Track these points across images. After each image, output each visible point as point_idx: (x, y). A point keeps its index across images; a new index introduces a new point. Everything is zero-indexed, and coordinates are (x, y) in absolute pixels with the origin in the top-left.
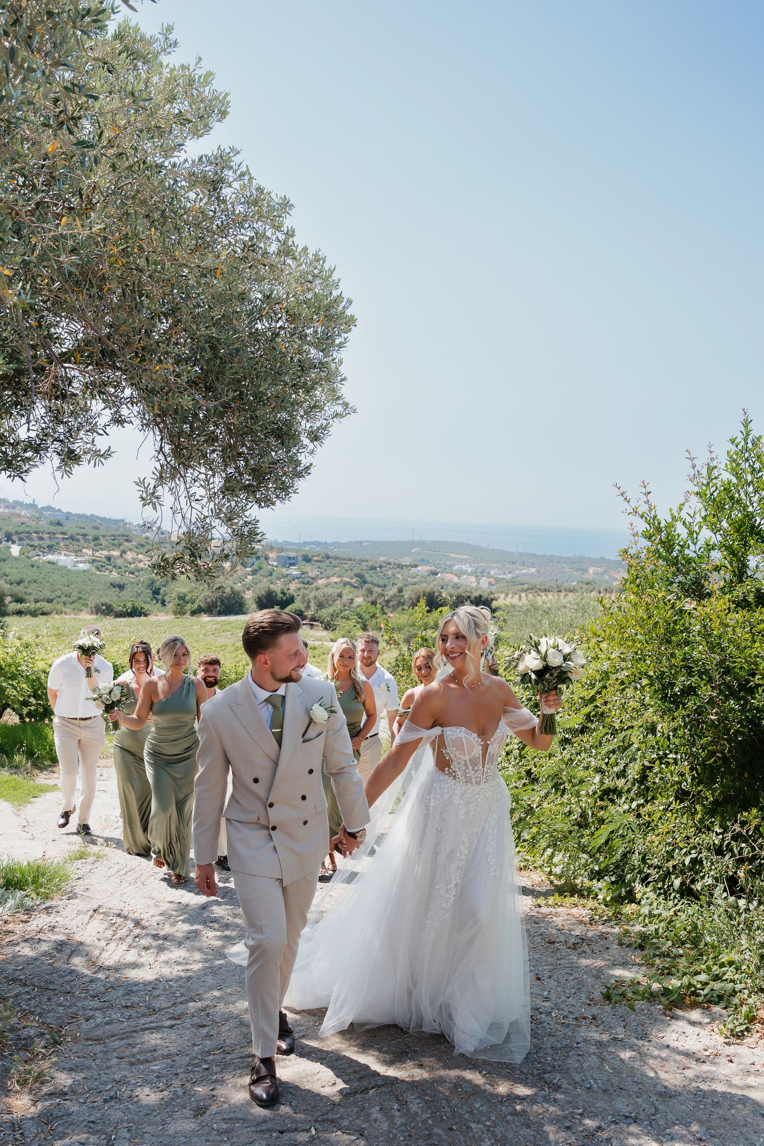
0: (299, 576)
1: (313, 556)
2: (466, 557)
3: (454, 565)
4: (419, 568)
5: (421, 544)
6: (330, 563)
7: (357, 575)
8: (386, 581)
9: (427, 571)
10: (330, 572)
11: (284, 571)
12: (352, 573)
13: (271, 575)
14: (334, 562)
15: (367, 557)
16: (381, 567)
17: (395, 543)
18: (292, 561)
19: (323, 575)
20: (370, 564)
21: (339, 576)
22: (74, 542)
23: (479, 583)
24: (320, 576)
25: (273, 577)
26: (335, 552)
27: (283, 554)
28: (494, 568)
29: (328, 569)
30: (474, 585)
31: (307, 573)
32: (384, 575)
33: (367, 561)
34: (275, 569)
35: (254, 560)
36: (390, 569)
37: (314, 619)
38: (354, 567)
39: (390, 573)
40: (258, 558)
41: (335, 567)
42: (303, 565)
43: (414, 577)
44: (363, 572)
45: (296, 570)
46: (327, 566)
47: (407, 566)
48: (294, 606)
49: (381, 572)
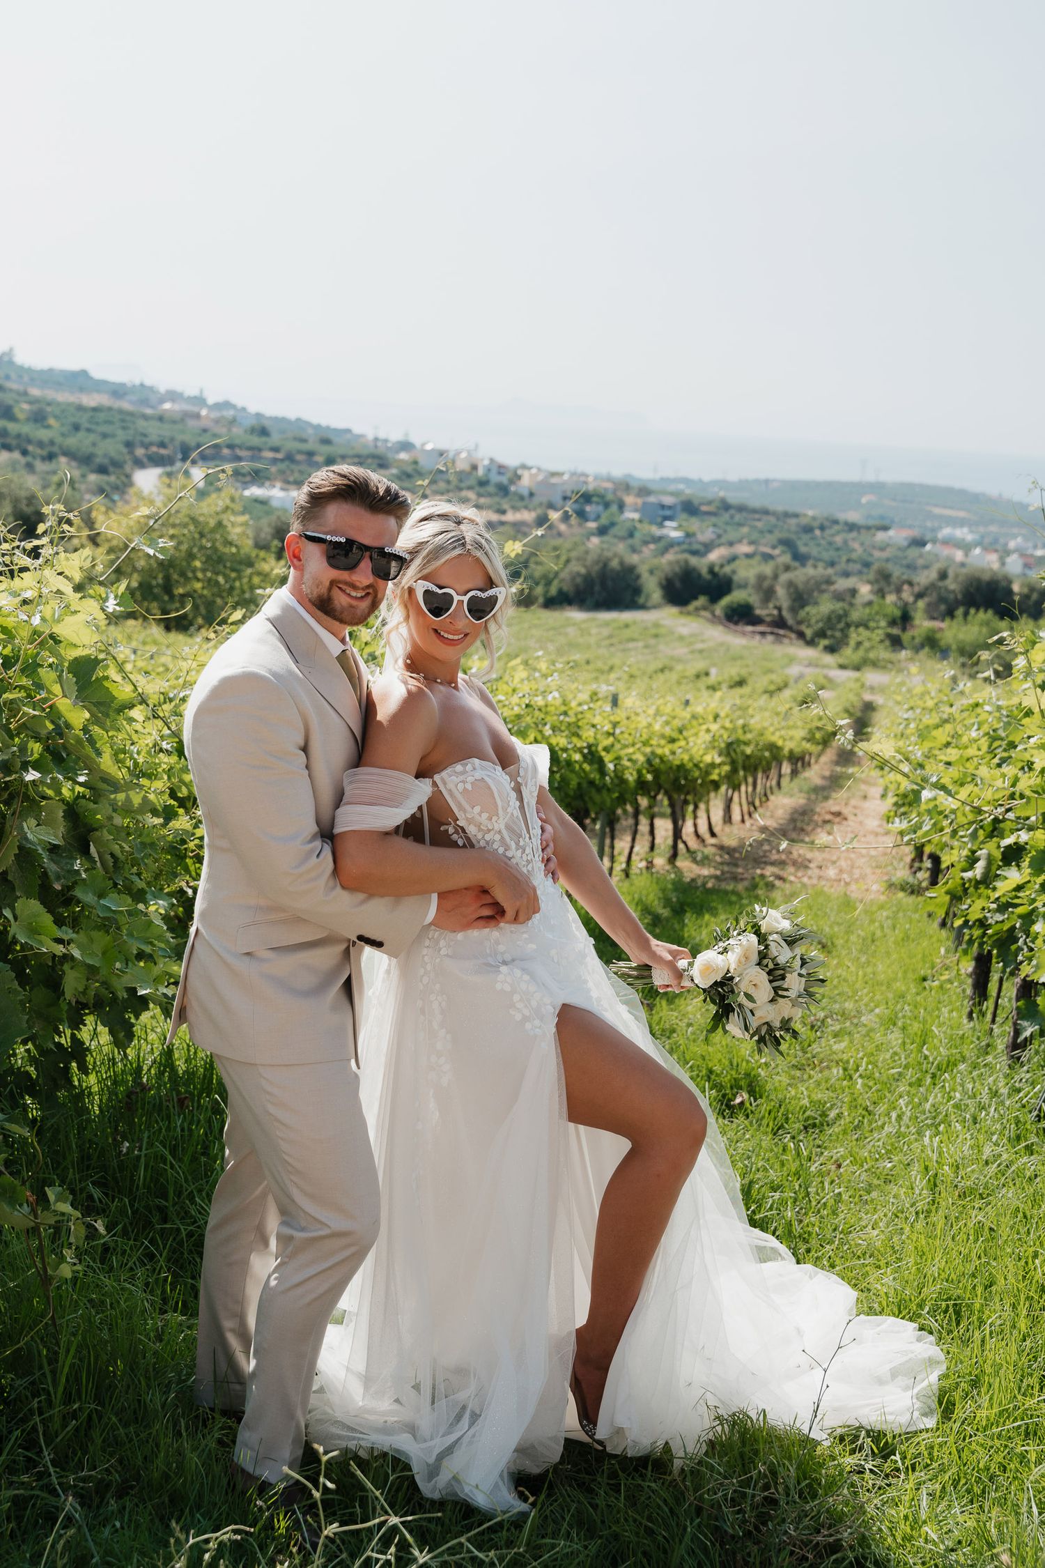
0: (682, 540)
1: (702, 504)
2: (962, 514)
3: (940, 528)
4: (891, 533)
5: (877, 488)
6: (732, 517)
7: (788, 544)
8: (833, 553)
9: (906, 539)
10: (732, 534)
11: (656, 531)
12: (772, 538)
13: (631, 535)
14: (738, 517)
15: (798, 510)
16: (822, 528)
17: (829, 485)
18: (668, 513)
19: (723, 540)
20: (804, 521)
21: (751, 543)
22: (293, 467)
23: (1003, 564)
24: (718, 542)
25: (637, 541)
26: (733, 498)
27: (652, 499)
28: (1015, 537)
29: (729, 528)
30: (996, 566)
31: (694, 534)
32: (830, 544)
33: (796, 516)
34: (638, 525)
35: (600, 508)
36: (838, 532)
37: (780, 623)
38: (775, 526)
39: (838, 539)
40: (607, 505)
41: (740, 525)
42: (686, 520)
43: (882, 549)
44: (793, 537)
45: (675, 529)
46: (727, 524)
47: (868, 528)
48: (736, 596)
49: (823, 538)
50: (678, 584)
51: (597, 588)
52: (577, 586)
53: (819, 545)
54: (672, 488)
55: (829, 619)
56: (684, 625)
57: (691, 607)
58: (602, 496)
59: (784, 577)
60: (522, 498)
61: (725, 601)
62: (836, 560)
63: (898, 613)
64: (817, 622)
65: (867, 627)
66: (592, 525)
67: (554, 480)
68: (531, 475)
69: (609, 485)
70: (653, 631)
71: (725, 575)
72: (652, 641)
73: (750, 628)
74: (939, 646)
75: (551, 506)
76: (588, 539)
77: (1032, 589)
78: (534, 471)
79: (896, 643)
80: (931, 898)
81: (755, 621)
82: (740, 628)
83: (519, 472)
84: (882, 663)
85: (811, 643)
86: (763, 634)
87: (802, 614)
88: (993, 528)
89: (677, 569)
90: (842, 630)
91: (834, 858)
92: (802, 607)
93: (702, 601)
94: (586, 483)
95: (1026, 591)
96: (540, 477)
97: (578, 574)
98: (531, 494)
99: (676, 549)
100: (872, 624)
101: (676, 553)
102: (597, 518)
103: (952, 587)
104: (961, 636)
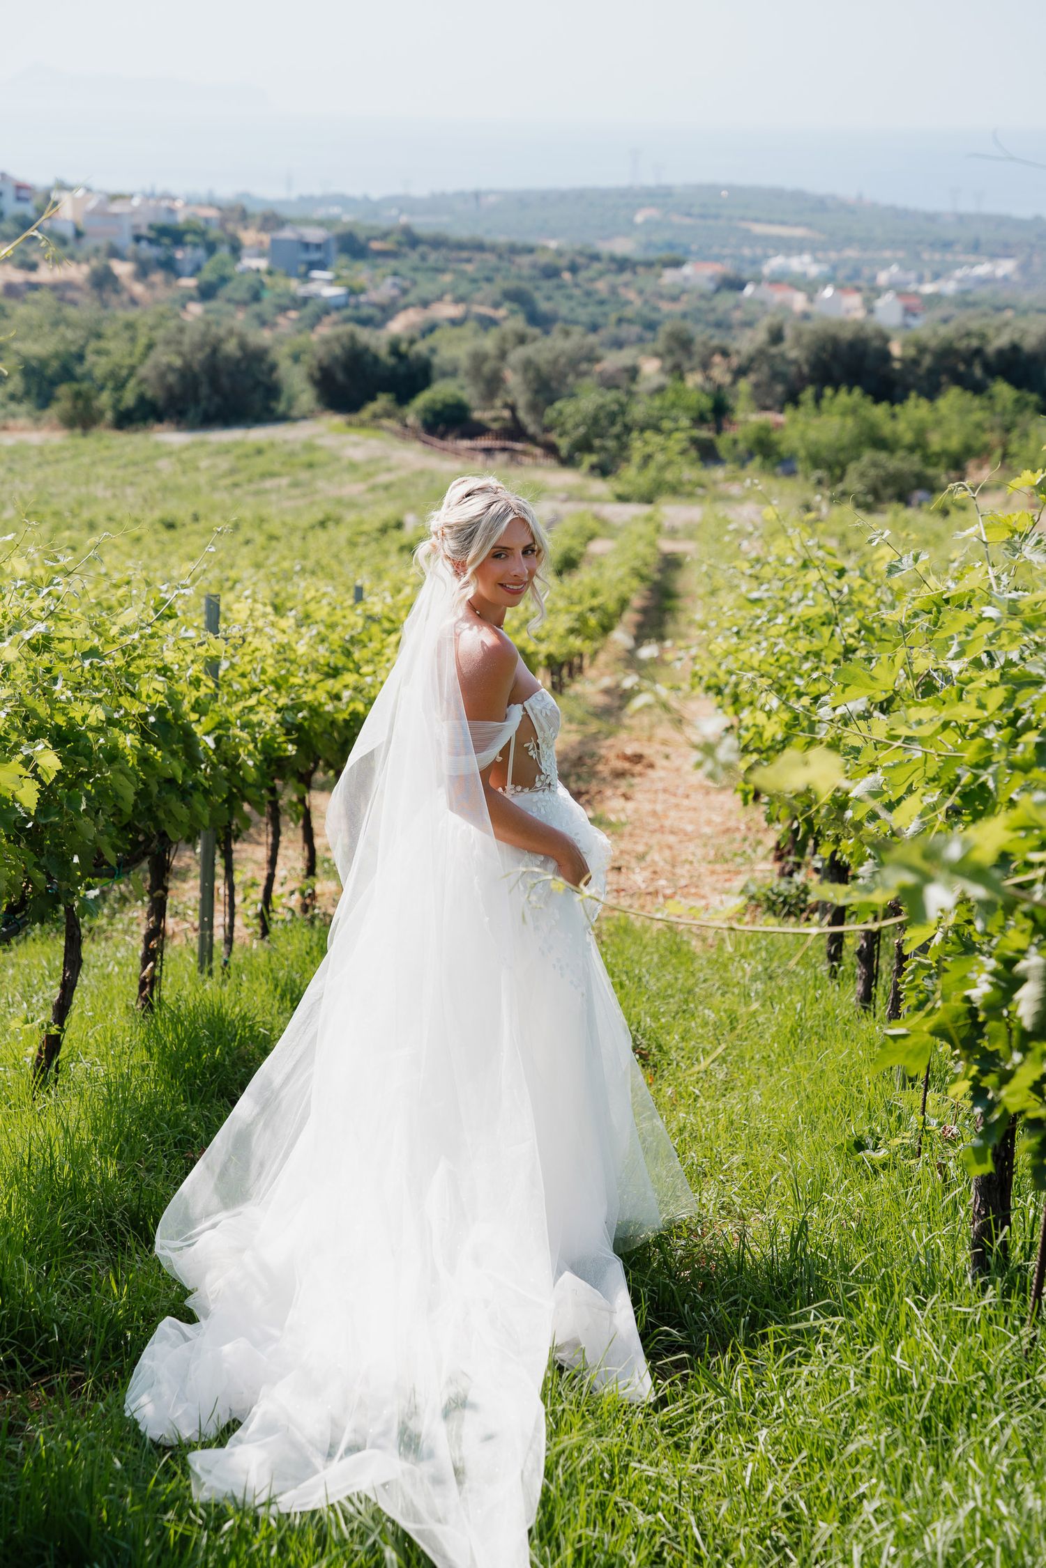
0: (342, 300)
1: (369, 239)
2: (799, 232)
3: (767, 257)
4: (687, 270)
5: (660, 196)
6: (423, 258)
7: (518, 297)
8: (593, 309)
9: (711, 279)
10: (426, 287)
11: (297, 288)
13: (256, 297)
14: (434, 257)
15: (532, 240)
16: (574, 269)
17: (580, 196)
18: (315, 256)
19: (411, 297)
20: (543, 259)
21: (459, 300)
23: (871, 311)
24: (402, 302)
25: (266, 306)
26: (424, 225)
27: (287, 234)
28: (886, 265)
29: (419, 277)
30: (860, 314)
31: (363, 291)
32: (588, 294)
33: (530, 250)
34: (267, 280)
35: (201, 253)
36: (601, 274)
37: (515, 432)
38: (497, 270)
39: (601, 286)
40: (211, 248)
41: (439, 270)
42: (346, 267)
43: (674, 299)
44: (526, 286)
45: (330, 283)
46: (415, 269)
47: (649, 265)
48: (440, 392)
49: (577, 285)
50: (340, 376)
51: (204, 390)
52: (169, 389)
53: (570, 297)
54: (320, 213)
55: (595, 420)
56: (356, 445)
57: (365, 414)
58: (202, 233)
59: (517, 355)
60: (62, 241)
61: (423, 400)
62: (601, 320)
63: (706, 403)
64: (577, 426)
65: (658, 430)
66: (189, 283)
67: (116, 208)
68: (76, 202)
69: (212, 213)
70: (305, 458)
71: (418, 357)
72: (304, 475)
73: (466, 443)
74: (779, 454)
75: (115, 253)
76: (184, 307)
77: (922, 350)
78: (80, 193)
79: (707, 454)
80: (895, 1038)
81: (473, 430)
82: (450, 443)
83: (55, 196)
84: (688, 488)
85: (567, 462)
86: (488, 451)
87: (551, 414)
88: (851, 253)
89: (338, 351)
90: (618, 437)
91: (640, 848)
92: (551, 402)
93: (383, 401)
94: (171, 211)
95: (912, 352)
96: (92, 204)
97: (170, 367)
98: (79, 234)
99: (334, 316)
100: (666, 425)
101: (335, 324)
102: (197, 270)
103: (793, 354)
104: (812, 435)
